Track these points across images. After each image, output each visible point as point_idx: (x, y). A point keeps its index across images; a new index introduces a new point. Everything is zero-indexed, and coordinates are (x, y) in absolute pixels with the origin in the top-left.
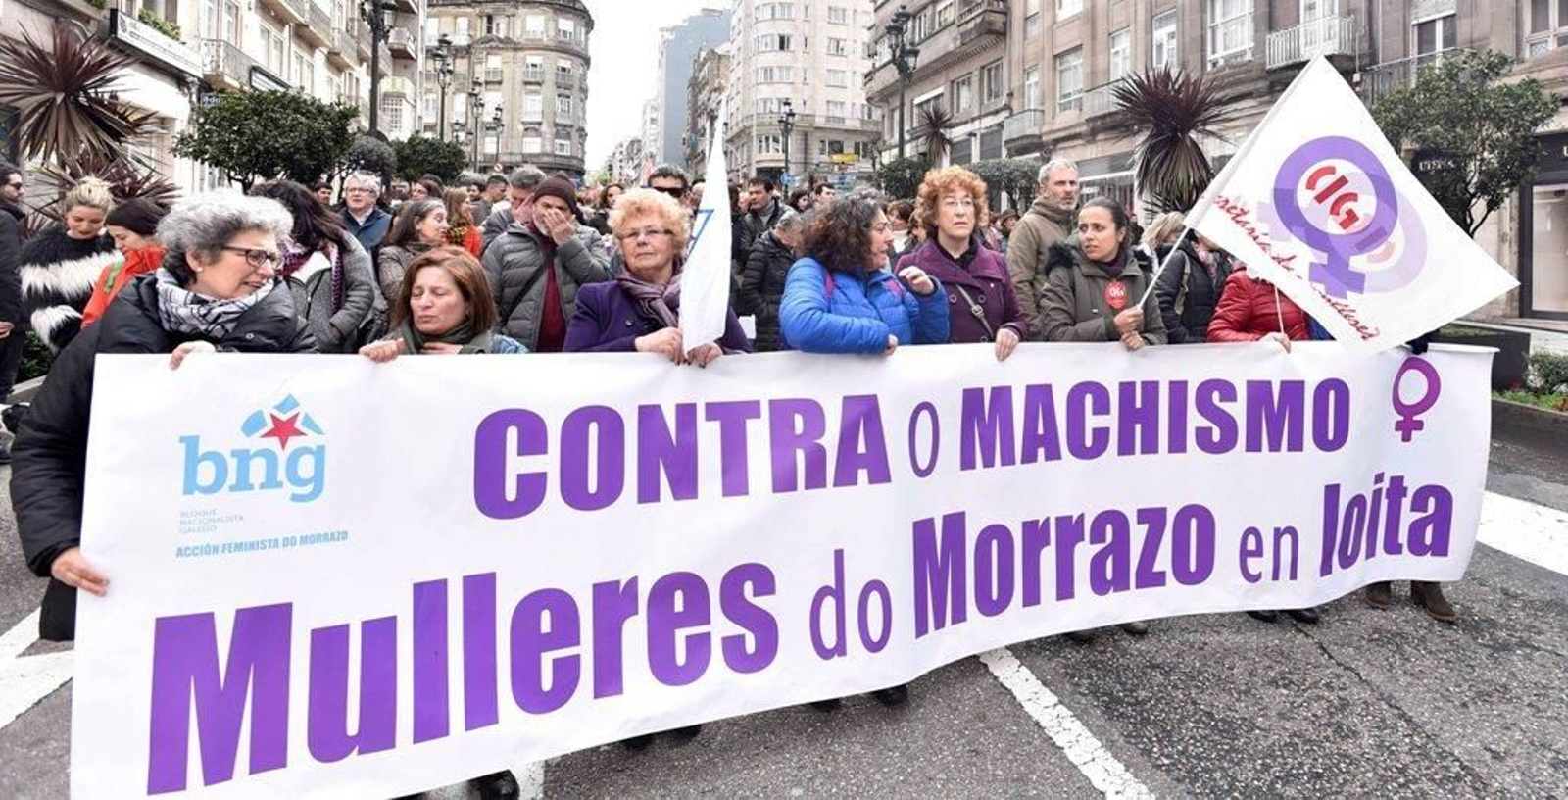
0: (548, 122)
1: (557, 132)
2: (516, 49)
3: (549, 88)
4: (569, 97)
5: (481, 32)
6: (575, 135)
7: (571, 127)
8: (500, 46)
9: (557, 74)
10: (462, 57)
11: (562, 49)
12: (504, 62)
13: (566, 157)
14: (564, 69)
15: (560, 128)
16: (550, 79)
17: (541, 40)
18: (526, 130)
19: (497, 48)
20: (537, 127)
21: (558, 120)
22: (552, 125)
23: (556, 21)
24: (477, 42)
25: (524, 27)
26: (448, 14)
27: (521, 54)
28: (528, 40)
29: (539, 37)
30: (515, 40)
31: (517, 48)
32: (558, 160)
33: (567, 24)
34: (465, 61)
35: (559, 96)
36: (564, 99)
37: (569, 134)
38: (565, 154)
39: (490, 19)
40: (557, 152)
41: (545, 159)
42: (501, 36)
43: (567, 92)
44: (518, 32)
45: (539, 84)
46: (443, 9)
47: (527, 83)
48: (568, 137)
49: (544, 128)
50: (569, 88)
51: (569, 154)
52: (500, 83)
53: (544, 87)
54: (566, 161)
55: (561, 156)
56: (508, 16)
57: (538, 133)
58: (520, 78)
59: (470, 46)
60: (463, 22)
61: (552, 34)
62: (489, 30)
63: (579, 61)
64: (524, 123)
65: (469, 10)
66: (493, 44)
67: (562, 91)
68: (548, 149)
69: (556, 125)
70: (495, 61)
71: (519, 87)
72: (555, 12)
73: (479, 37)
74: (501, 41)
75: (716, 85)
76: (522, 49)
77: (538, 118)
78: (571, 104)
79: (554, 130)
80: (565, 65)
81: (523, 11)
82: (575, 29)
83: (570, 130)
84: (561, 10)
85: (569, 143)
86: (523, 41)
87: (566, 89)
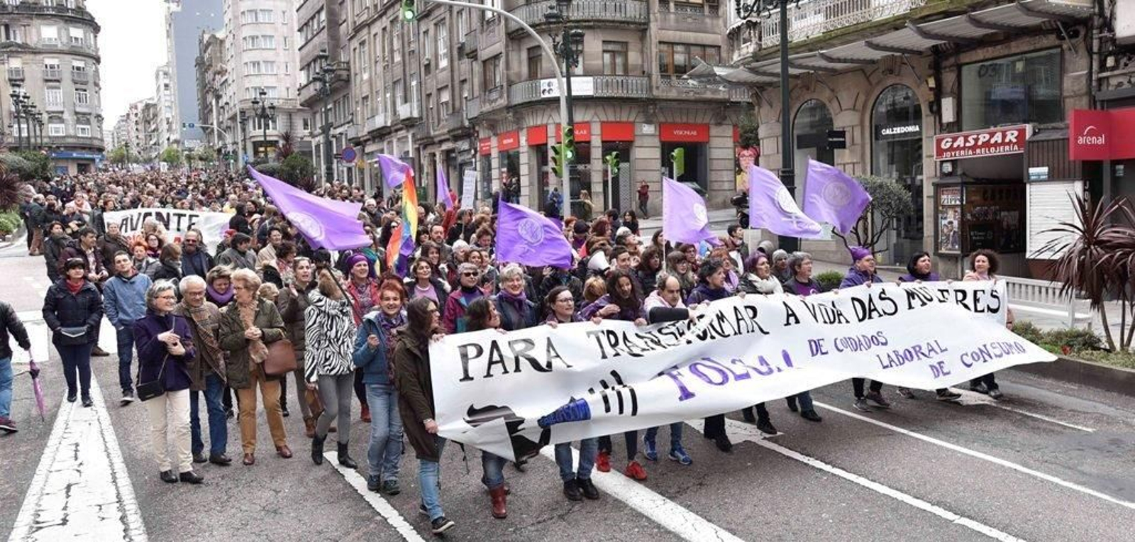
0: (69, 111)
1: (78, 119)
2: (34, 53)
3: (67, 84)
4: (85, 90)
6: (92, 119)
7: (90, 114)
8: (20, 50)
9: (73, 73)
11: (75, 52)
12: (24, 63)
13: (87, 138)
14: (78, 68)
15: (80, 116)
16: (67, 77)
17: (56, 46)
18: (50, 117)
19: (18, 52)
20: (60, 115)
21: (78, 109)
22: (73, 113)
23: (68, 30)
25: (39, 34)
28: (43, 45)
29: (53, 42)
30: (33, 45)
31: (36, 52)
32: (81, 141)
33: (77, 32)
35: (76, 90)
36: (81, 92)
37: (88, 120)
38: (86, 136)
39: (7, 27)
40: (80, 135)
41: (70, 140)
42: (19, 41)
43: (84, 87)
44: (35, 39)
45: (58, 81)
47: (47, 81)
48: (88, 122)
49: (66, 116)
50: (86, 83)
51: (90, 136)
52: (23, 80)
53: (62, 83)
54: (88, 142)
55: (83, 138)
56: (24, 26)
57: (61, 120)
58: (41, 76)
61: (65, 40)
62: (8, 36)
63: (91, 61)
64: (48, 112)
66: (13, 48)
67: (78, 86)
68: (72, 132)
69: (76, 113)
70: (16, 63)
71: (40, 83)
72: (66, 22)
74: (19, 46)
75: (219, 68)
76: (40, 53)
77: (61, 109)
78: (88, 95)
79: (75, 117)
80: (79, 65)
81: (36, 22)
82: (85, 36)
83: (88, 117)
84: (71, 21)
85: (89, 127)
86: (40, 46)
87: (82, 84)
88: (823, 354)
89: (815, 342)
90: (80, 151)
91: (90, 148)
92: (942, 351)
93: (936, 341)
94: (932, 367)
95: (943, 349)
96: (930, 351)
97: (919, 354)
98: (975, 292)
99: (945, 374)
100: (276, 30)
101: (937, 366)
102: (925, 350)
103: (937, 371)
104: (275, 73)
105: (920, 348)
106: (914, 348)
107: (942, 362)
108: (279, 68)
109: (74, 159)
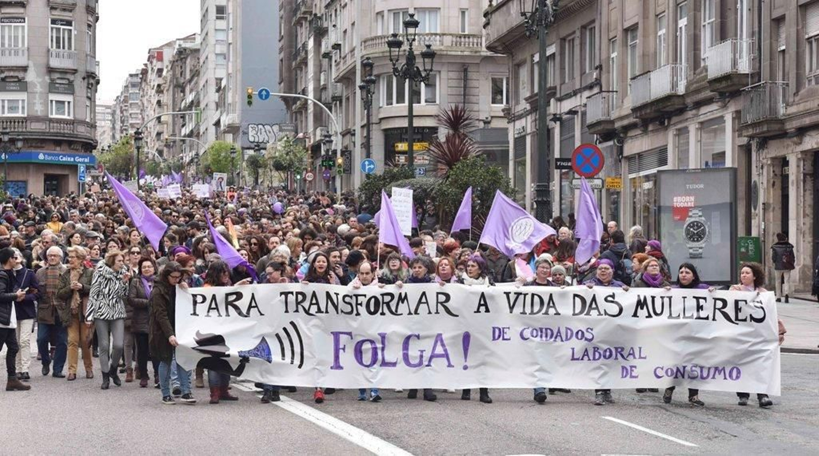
88: (504, 339)
89: (500, 329)
92: (640, 357)
93: (640, 348)
94: (623, 368)
95: (642, 356)
96: (630, 354)
97: (619, 355)
98: (737, 302)
99: (632, 377)
101: (629, 369)
102: (625, 353)
103: (627, 372)
105: (623, 349)
106: (616, 349)
107: (635, 367)
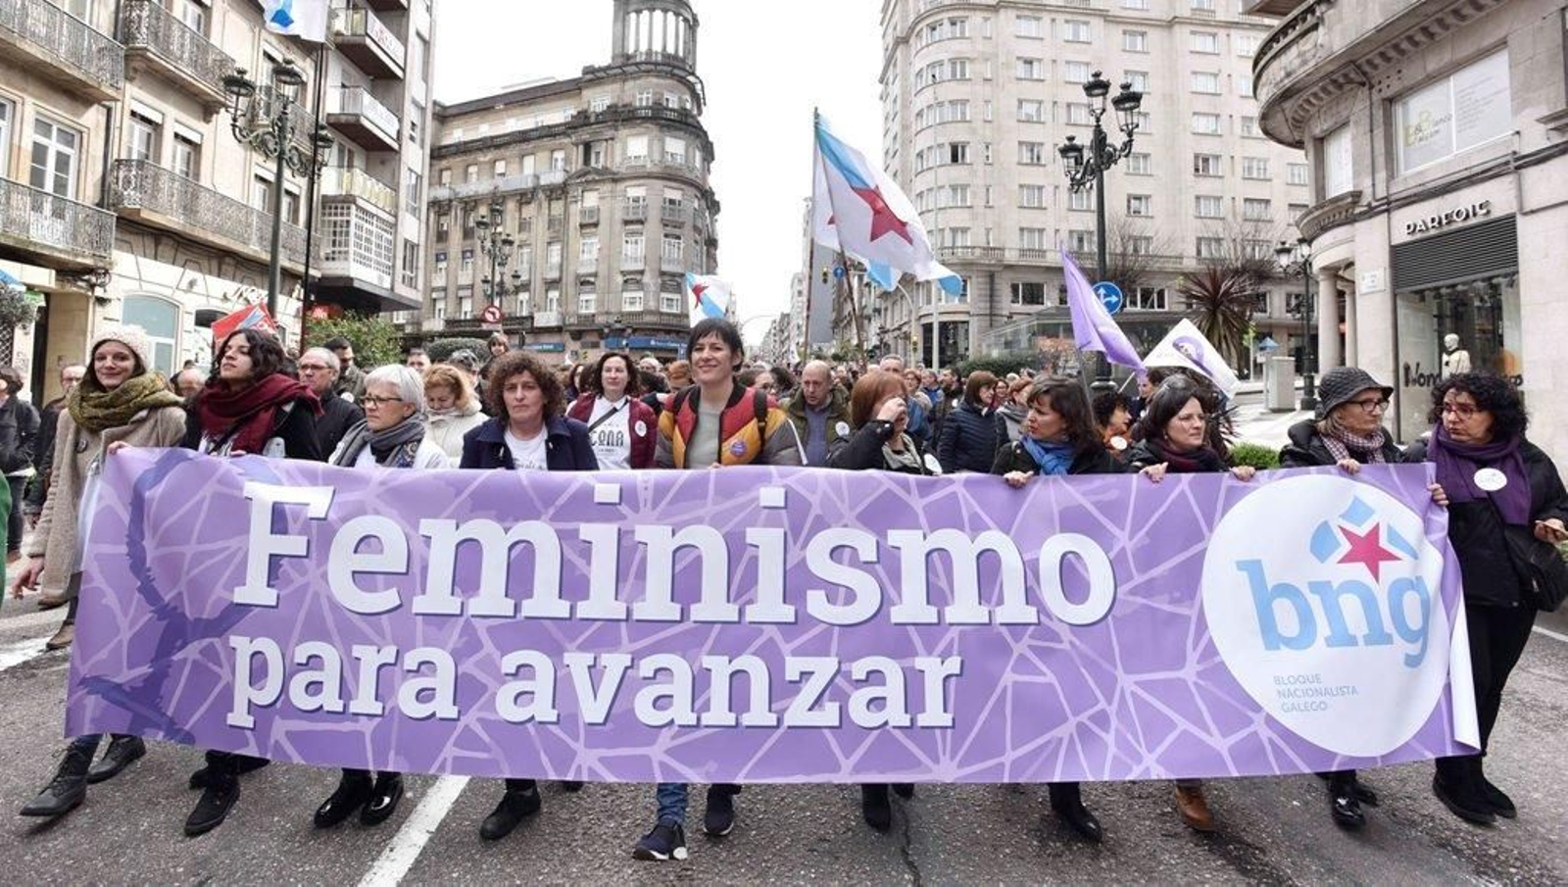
0: (652, 270)
1: (664, 282)
2: (615, 181)
3: (653, 227)
4: (678, 238)
5: (577, 164)
7: (682, 275)
8: (600, 178)
9: (664, 208)
10: (558, 199)
11: (670, 176)
12: (601, 198)
13: (675, 315)
14: (672, 202)
15: (666, 278)
16: (654, 216)
17: (644, 166)
18: (626, 281)
19: (596, 182)
20: (638, 277)
21: (665, 268)
22: (657, 273)
23: (662, 142)
24: (570, 178)
25: (624, 153)
26: (544, 149)
27: (621, 186)
28: (629, 168)
29: (641, 162)
30: (615, 169)
31: (617, 179)
32: (665, 320)
33: (676, 146)
34: (561, 203)
35: (666, 236)
36: (673, 241)
37: (679, 285)
38: (674, 311)
39: (587, 146)
40: (665, 309)
41: (648, 319)
42: (600, 166)
43: (677, 232)
44: (618, 159)
45: (641, 222)
46: (538, 142)
47: (627, 223)
48: (678, 289)
49: (647, 279)
50: (680, 226)
51: (679, 312)
52: (596, 225)
53: (647, 225)
54: (674, 321)
55: (668, 314)
56: (606, 140)
57: (639, 285)
58: (619, 216)
59: (565, 184)
60: (559, 155)
61: (657, 157)
62: (587, 161)
63: (691, 191)
64: (623, 273)
65: (566, 140)
66: (589, 176)
67: (669, 230)
68: (652, 305)
69: (663, 274)
70: (591, 199)
71: (618, 227)
72: (661, 131)
73: (574, 170)
74: (597, 171)
76: (622, 180)
77: (640, 266)
78: (682, 246)
79: (659, 281)
80: (673, 197)
81: (623, 132)
82: (687, 151)
83: (679, 280)
84: (668, 127)
85: (678, 296)
86: (623, 170)
87: (675, 227)
90: (661, 336)
91: (678, 332)
100: (974, 131)
104: (969, 204)
108: (974, 194)
109: (653, 349)
